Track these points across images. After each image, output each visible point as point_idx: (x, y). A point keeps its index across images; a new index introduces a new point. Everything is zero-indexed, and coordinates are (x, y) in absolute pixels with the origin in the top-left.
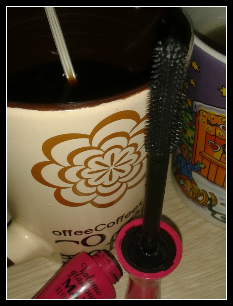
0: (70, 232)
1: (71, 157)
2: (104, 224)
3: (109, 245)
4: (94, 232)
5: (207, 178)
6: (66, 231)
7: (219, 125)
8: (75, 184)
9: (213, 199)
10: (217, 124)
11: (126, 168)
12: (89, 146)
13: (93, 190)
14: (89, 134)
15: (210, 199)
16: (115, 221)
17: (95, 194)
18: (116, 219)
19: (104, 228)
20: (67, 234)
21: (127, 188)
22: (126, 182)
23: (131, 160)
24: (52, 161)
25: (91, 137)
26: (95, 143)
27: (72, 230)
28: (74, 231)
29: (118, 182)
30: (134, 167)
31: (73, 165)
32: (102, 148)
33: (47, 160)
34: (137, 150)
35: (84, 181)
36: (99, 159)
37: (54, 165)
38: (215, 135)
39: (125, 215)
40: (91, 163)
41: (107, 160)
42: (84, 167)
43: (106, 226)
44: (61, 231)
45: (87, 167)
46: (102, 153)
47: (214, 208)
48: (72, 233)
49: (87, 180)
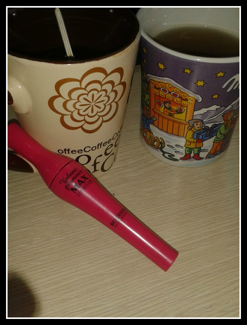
0: (68, 150)
1: (70, 93)
2: (90, 147)
3: (93, 166)
4: (84, 153)
5: (158, 127)
6: (66, 150)
7: (161, 89)
8: (72, 112)
9: (163, 142)
10: (159, 88)
11: (101, 105)
12: (80, 87)
13: (82, 118)
14: (80, 79)
15: (161, 143)
16: (96, 145)
17: (84, 122)
18: (97, 145)
19: (90, 150)
20: (67, 152)
21: (103, 121)
22: (103, 116)
23: (104, 101)
24: (60, 96)
25: (80, 81)
26: (83, 86)
27: (70, 149)
28: (71, 150)
29: (97, 115)
30: (106, 106)
31: (71, 99)
32: (87, 89)
33: (57, 94)
34: (107, 95)
35: (77, 111)
36: (85, 96)
37: (60, 98)
38: (159, 96)
39: (103, 143)
40: (81, 98)
41: (89, 98)
42: (77, 101)
43: (90, 149)
44: (63, 150)
45: (79, 101)
46: (87, 93)
47: (164, 150)
48: (70, 152)
49: (79, 110)
